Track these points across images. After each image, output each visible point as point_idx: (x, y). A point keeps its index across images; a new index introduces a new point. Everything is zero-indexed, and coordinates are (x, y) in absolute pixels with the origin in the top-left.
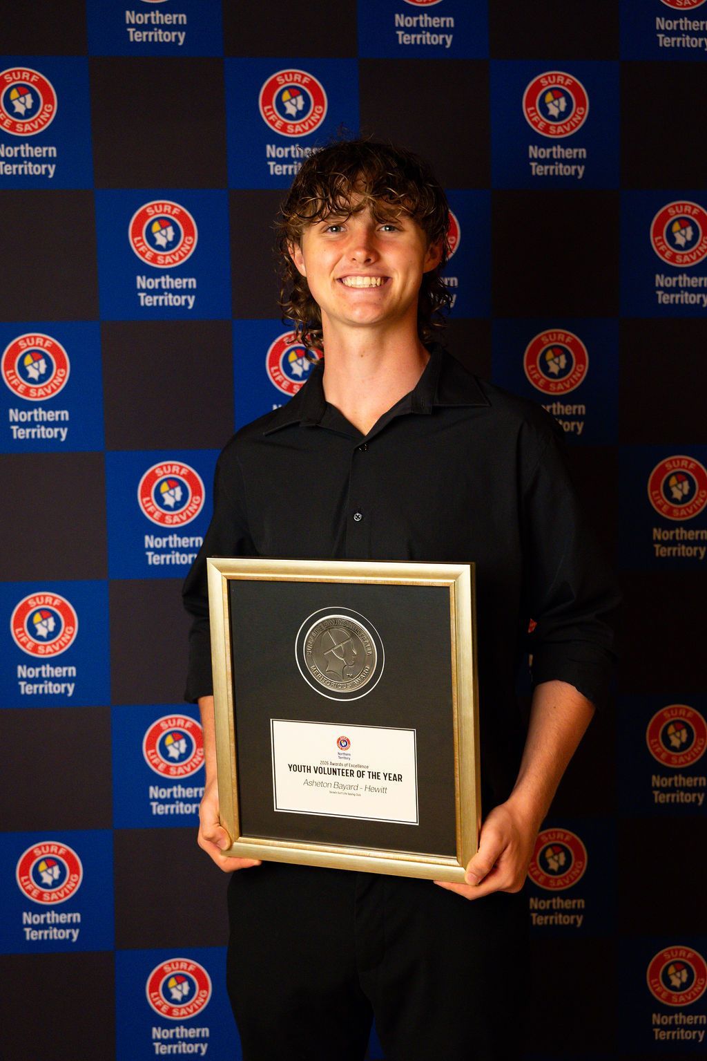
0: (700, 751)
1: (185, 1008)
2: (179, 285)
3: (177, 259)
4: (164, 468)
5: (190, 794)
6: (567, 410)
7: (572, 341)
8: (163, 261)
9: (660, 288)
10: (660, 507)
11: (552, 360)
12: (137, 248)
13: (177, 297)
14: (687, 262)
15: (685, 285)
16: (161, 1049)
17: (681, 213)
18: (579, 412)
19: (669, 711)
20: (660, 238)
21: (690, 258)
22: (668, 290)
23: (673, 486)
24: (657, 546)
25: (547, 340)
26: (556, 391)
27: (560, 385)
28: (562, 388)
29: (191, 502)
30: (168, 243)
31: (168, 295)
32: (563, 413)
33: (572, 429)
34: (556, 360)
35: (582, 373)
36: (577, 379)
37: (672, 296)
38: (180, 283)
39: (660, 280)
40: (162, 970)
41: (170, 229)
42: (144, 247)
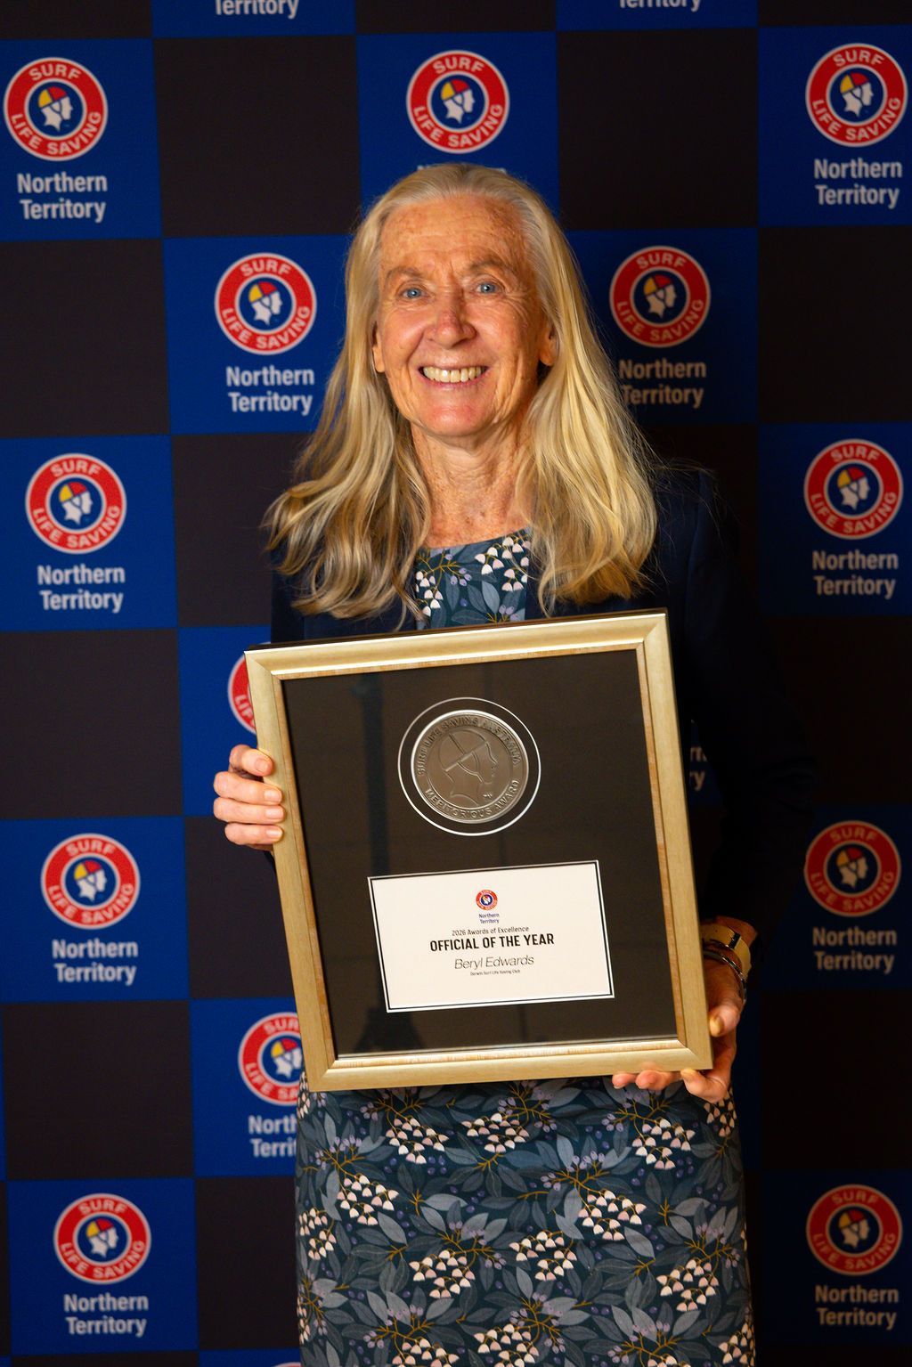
0: (887, 892)
1: (111, 1267)
2: (80, 187)
3: (77, 146)
4: (65, 464)
5: (112, 952)
6: (677, 370)
7: (685, 264)
8: (56, 151)
9: (821, 181)
10: (823, 519)
11: (654, 293)
12: (17, 131)
13: (79, 205)
14: (864, 139)
15: (860, 175)
16: (78, 1327)
17: (855, 63)
18: (697, 374)
19: (839, 831)
20: (821, 102)
21: (869, 133)
22: (834, 184)
23: (843, 487)
24: (819, 579)
25: (646, 263)
26: (660, 342)
27: (666, 331)
28: (670, 337)
29: (106, 515)
30: (64, 122)
31: (64, 202)
32: (671, 375)
33: (686, 400)
34: (661, 294)
35: (700, 313)
36: (692, 323)
37: (841, 192)
38: (83, 183)
39: (822, 168)
40: (76, 1210)
41: (66, 102)
42: (27, 129)
